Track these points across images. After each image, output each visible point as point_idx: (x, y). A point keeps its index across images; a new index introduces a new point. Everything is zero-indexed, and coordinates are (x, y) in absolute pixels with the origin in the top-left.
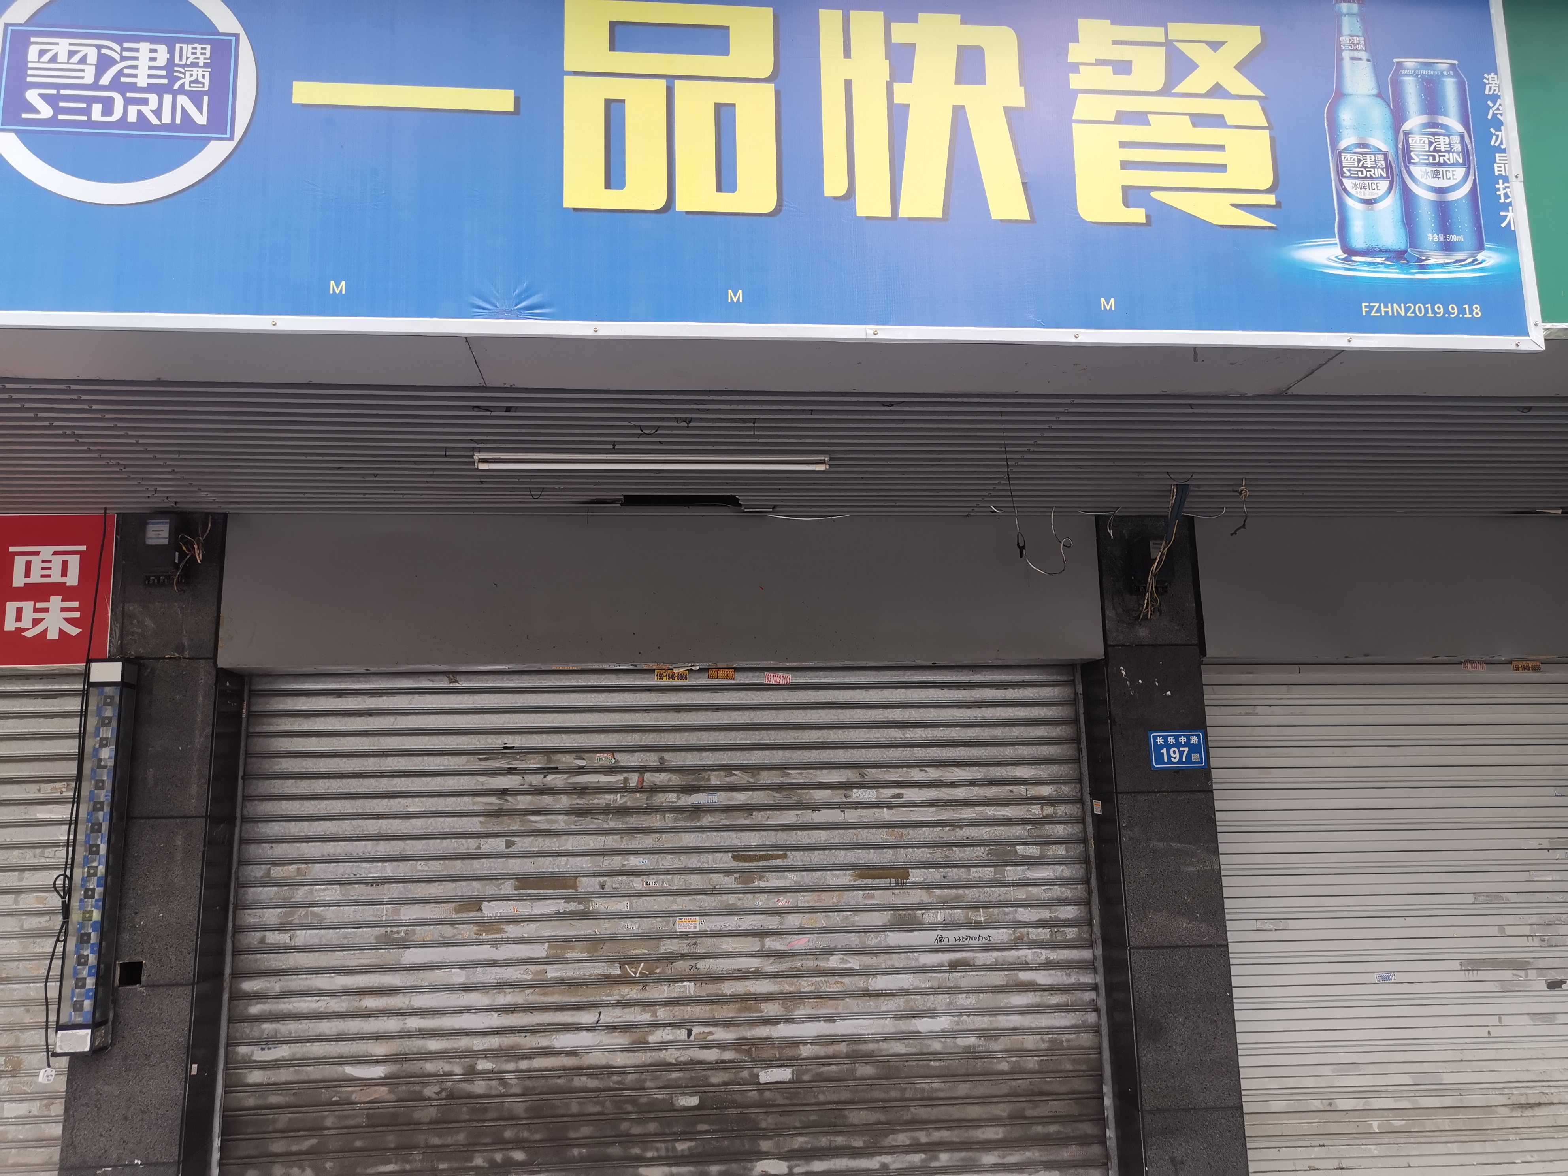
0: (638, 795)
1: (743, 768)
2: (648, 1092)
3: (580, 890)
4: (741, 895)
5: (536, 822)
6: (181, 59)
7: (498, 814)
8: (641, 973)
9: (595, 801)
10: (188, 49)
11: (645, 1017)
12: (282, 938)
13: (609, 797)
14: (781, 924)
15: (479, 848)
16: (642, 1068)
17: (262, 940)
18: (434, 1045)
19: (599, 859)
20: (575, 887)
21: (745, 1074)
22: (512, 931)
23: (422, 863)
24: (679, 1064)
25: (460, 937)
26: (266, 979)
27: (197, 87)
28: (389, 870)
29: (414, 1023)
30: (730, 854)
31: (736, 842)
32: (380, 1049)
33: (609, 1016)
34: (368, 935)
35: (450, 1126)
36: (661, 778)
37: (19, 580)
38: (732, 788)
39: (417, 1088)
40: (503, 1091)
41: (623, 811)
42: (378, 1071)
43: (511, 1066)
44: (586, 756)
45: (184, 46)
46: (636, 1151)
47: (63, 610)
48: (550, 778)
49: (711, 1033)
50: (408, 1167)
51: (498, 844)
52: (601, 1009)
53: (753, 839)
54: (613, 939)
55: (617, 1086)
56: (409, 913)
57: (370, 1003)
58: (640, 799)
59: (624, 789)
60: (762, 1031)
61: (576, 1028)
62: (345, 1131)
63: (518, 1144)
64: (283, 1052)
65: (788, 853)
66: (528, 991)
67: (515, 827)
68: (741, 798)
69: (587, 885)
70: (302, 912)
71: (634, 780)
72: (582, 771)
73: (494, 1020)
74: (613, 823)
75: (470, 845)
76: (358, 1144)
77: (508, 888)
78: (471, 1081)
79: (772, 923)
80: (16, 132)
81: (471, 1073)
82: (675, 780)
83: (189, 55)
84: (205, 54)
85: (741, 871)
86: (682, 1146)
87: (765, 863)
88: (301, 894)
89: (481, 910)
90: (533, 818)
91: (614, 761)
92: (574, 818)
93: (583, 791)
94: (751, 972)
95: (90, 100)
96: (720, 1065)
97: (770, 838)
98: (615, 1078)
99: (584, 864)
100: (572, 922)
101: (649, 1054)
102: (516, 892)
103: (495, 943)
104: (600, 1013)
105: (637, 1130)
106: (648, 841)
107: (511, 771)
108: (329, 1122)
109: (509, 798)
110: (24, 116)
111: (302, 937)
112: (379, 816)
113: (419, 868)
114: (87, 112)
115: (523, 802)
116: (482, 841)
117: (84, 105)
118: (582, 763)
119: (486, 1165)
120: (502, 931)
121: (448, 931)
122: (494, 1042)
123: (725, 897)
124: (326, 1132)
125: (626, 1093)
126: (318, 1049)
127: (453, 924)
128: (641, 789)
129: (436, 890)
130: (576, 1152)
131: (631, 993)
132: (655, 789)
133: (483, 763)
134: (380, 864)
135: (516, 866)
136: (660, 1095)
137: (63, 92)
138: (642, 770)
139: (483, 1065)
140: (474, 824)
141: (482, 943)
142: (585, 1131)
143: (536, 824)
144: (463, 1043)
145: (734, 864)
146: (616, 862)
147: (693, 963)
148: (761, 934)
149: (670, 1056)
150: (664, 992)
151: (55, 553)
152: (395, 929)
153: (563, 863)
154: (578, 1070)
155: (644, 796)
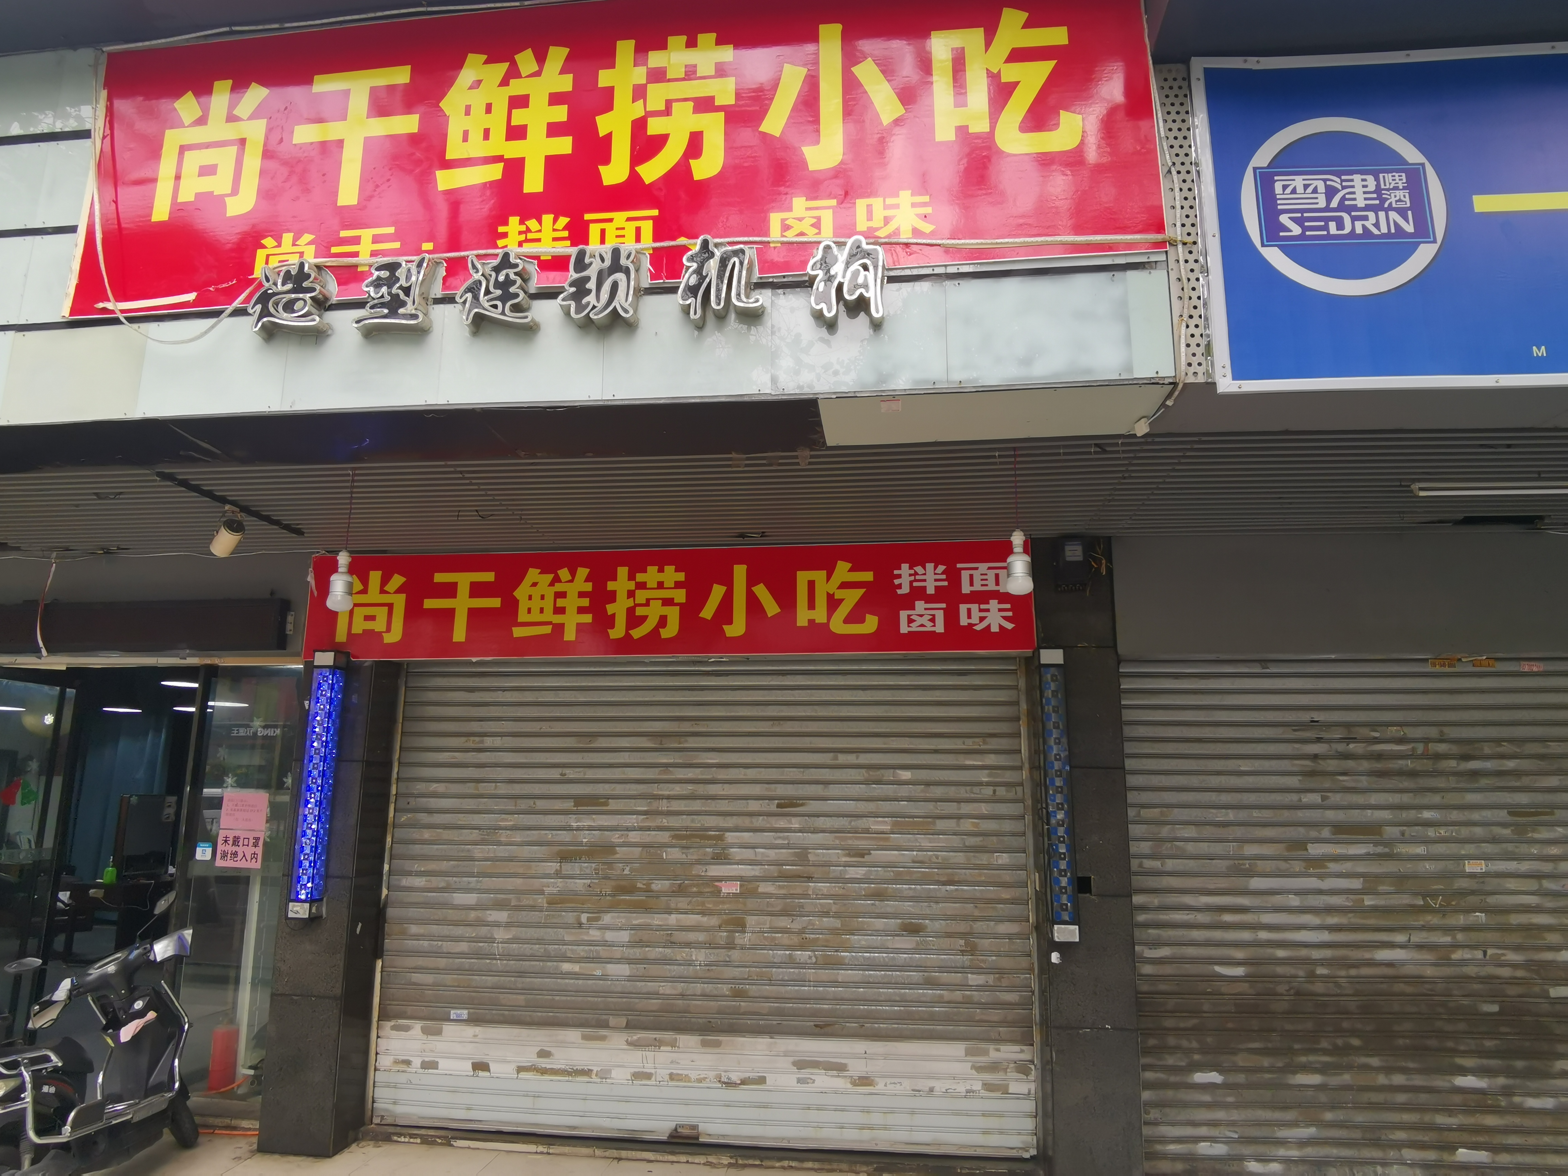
0: (1425, 761)
1: (1511, 741)
2: (1455, 998)
3: (1385, 836)
4: (1517, 844)
5: (1344, 781)
6: (1385, 185)
7: (1312, 774)
8: (1440, 904)
9: (1390, 766)
10: (1389, 177)
11: (1447, 939)
12: (1156, 864)
13: (1401, 763)
14: (1555, 869)
15: (1300, 800)
16: (1448, 979)
17: (1141, 865)
18: (1281, 953)
19: (1397, 812)
20: (1380, 834)
21: (1537, 989)
22: (1333, 867)
23: (1257, 811)
24: (1478, 977)
25: (1292, 870)
26: (1148, 895)
27: (1401, 205)
28: (1231, 815)
29: (1263, 935)
30: (1506, 811)
31: (1509, 800)
32: (1239, 954)
33: (1418, 937)
34: (1221, 865)
35: (1299, 1016)
36: (1442, 748)
37: (966, 589)
38: (1502, 757)
39: (1271, 986)
40: (1339, 992)
41: (1413, 774)
42: (1239, 971)
43: (1343, 973)
44: (1379, 728)
45: (1386, 175)
46: (1450, 1044)
47: (1000, 610)
48: (1351, 746)
49: (1503, 955)
50: (1270, 1045)
51: (1315, 798)
52: (1411, 931)
53: (1523, 798)
54: (1414, 877)
55: (1430, 993)
56: (1251, 850)
57: (1228, 918)
58: (1427, 765)
59: (1412, 756)
60: (1549, 956)
61: (1391, 945)
62: (1216, 1015)
63: (1354, 1033)
64: (1164, 952)
65: (1556, 811)
66: (1350, 915)
67: (1327, 784)
68: (1511, 764)
69: (1391, 832)
70: (1169, 845)
71: (1420, 748)
72: (1376, 741)
73: (1325, 936)
74: (1406, 783)
75: (1293, 798)
76: (1230, 1025)
77: (1326, 833)
78: (1312, 982)
79: (1547, 867)
80: (1278, 246)
81: (1312, 976)
82: (1454, 749)
83: (1391, 181)
84: (1401, 180)
85: (1516, 825)
86: (1489, 1044)
87: (1536, 819)
88: (1165, 831)
89: (1307, 850)
90: (1341, 778)
91: (1402, 733)
92: (1374, 779)
93: (1379, 757)
94: (1533, 907)
95: (1327, 220)
96: (1513, 981)
97: (1539, 798)
98: (1428, 986)
99: (1386, 815)
100: (1380, 862)
101: (1453, 969)
102: (1333, 837)
103: (1321, 877)
104: (1410, 935)
105: (1449, 1027)
106: (1436, 799)
107: (1319, 740)
108: (1206, 1007)
109: (1320, 762)
110: (1281, 234)
111: (1171, 865)
112: (1219, 773)
113: (1255, 815)
114: (1326, 228)
115: (1332, 765)
116: (1302, 796)
117: (1323, 223)
118: (1376, 735)
119: (1330, 1047)
120: (1326, 867)
121: (1283, 865)
122: (1327, 953)
123: (1504, 845)
124: (1205, 1015)
125: (1436, 998)
126: (1191, 951)
127: (1286, 860)
128: (1425, 756)
129: (1269, 832)
130: (1401, 1042)
131: (1434, 920)
132: (1438, 757)
133: (1296, 733)
134: (1223, 810)
135: (1331, 815)
136: (1466, 1002)
137: (1305, 215)
138: (1426, 741)
139: (1321, 971)
140: (1293, 781)
141: (1310, 876)
142: (1407, 1026)
143: (1344, 783)
144: (1304, 952)
145: (1509, 819)
146: (1412, 815)
147: (1483, 897)
148: (1538, 876)
149: (1471, 970)
150: (1461, 920)
151: (989, 568)
152: (1241, 862)
153: (1369, 815)
154: (1396, 978)
155: (1430, 762)
